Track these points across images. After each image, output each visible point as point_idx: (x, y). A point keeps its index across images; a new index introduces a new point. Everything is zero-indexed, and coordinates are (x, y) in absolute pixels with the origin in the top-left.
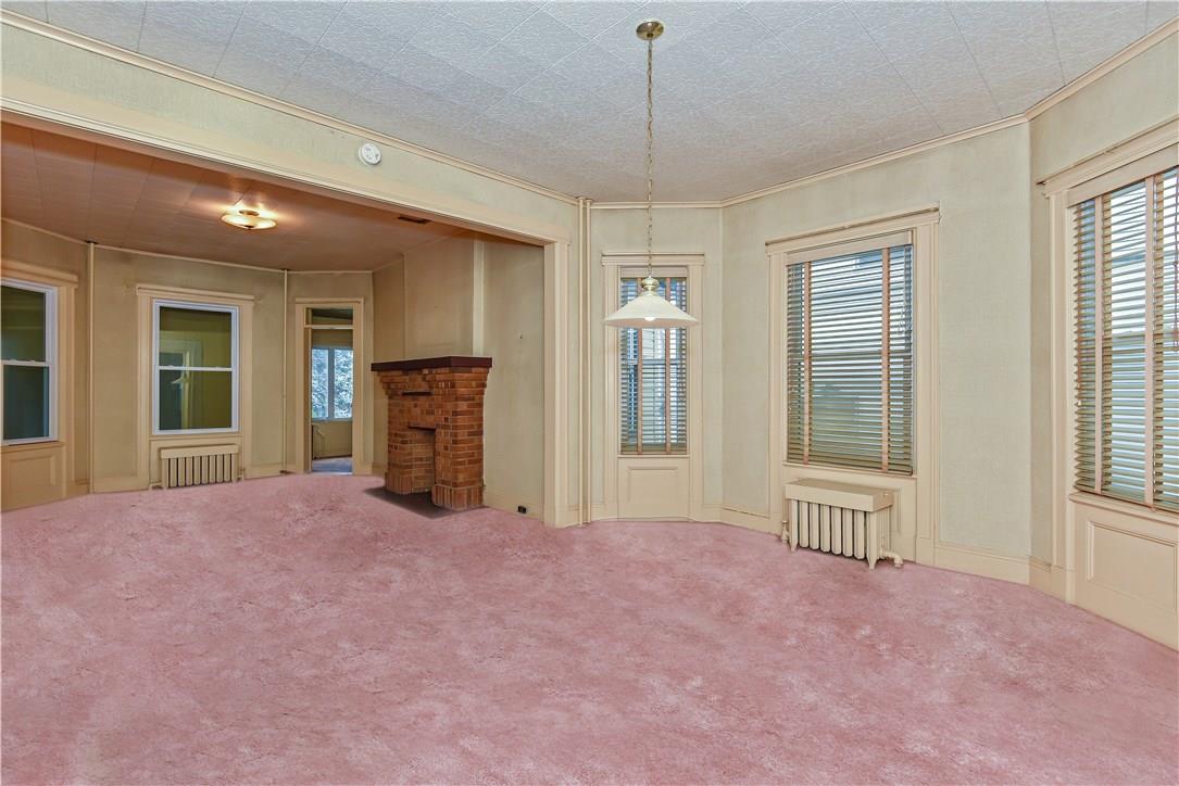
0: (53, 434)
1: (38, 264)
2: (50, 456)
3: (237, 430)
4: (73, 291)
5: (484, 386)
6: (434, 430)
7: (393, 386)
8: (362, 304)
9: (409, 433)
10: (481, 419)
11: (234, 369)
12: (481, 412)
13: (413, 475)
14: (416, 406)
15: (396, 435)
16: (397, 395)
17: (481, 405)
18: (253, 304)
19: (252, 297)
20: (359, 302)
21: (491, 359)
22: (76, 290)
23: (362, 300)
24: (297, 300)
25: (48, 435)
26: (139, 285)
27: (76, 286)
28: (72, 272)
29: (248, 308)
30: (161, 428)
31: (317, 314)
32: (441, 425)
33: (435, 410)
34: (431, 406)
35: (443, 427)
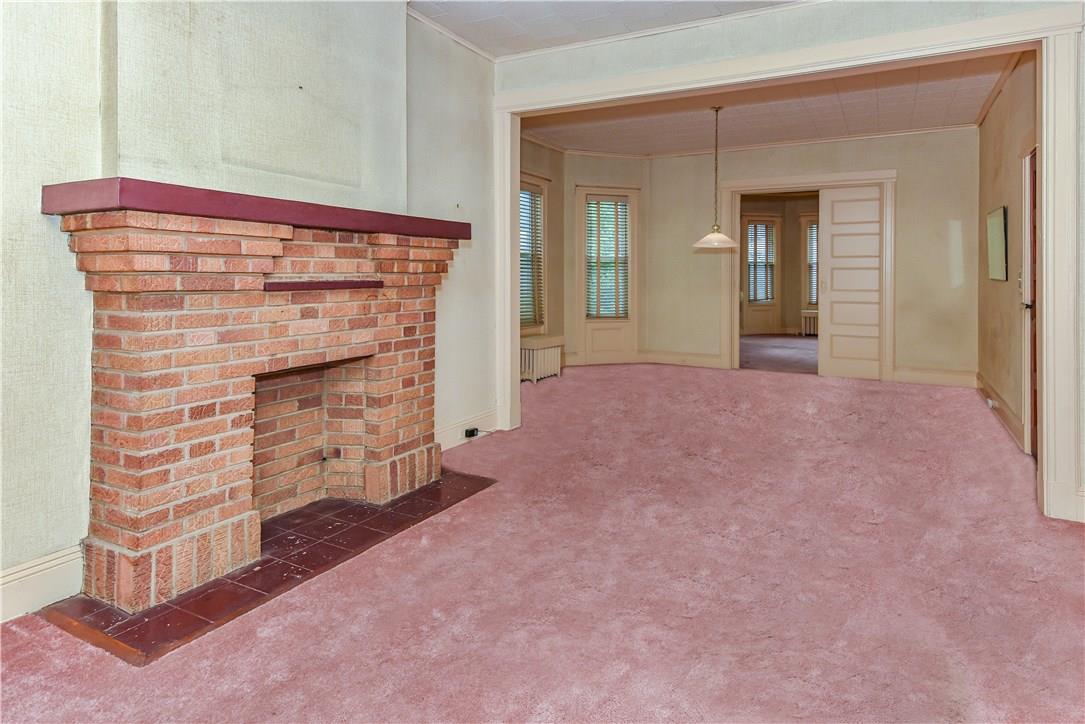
32: (396, 343)
33: (380, 316)
34: (366, 309)
35: (399, 346)
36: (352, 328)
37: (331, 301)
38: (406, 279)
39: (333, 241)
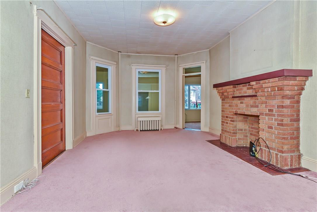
0: (110, 112)
1: (105, 59)
2: (109, 118)
3: (160, 112)
4: (115, 67)
5: (303, 89)
6: (258, 116)
7: (225, 94)
8: (205, 63)
9: (235, 117)
10: (299, 111)
11: (160, 91)
12: (299, 107)
13: (237, 137)
14: (241, 103)
15: (227, 117)
16: (228, 98)
17: (298, 102)
18: (165, 68)
19: (165, 66)
20: (204, 63)
21: (312, 70)
22: (116, 67)
23: (205, 62)
24: (180, 65)
25: (109, 112)
26: (132, 65)
27: (116, 66)
28: (115, 62)
29: (164, 70)
30: (139, 111)
31: (187, 71)
32: (265, 114)
33: (259, 105)
34: (255, 102)
35: (266, 115)
36: (251, 107)
37: (247, 100)
38: (266, 94)
39: (246, 86)
